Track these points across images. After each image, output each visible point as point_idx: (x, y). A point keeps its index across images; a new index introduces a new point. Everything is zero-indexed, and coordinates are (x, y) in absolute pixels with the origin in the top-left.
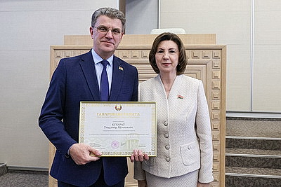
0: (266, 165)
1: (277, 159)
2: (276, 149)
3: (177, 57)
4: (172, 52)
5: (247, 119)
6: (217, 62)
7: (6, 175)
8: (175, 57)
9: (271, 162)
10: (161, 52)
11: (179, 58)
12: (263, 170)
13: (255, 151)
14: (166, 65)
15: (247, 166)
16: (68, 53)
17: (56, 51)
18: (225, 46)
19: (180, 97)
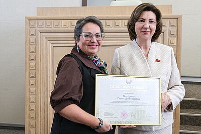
4: (152, 22)
6: (174, 31)
8: (154, 26)
10: (142, 21)
14: (145, 33)
16: (41, 23)
17: (31, 21)
18: (181, 16)
19: (157, 61)
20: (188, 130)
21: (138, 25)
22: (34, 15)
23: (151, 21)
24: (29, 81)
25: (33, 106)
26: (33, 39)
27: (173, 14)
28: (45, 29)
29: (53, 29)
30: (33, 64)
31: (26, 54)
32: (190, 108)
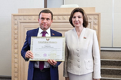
3: (82, 19)
8: (81, 20)
11: (83, 20)
12: (119, 76)
14: (77, 23)
16: (21, 17)
17: (15, 17)
18: (100, 14)
20: (105, 77)
21: (73, 20)
22: (16, 13)
23: (79, 17)
24: (14, 51)
25: (16, 65)
26: (16, 27)
27: (96, 12)
28: (23, 21)
29: (28, 21)
30: (16, 41)
31: (12, 35)
32: (106, 65)
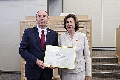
0: (108, 68)
1: (113, 66)
2: (113, 62)
4: (72, 22)
5: (100, 50)
6: (88, 27)
7: (2, 74)
8: (73, 25)
9: (111, 67)
10: (67, 23)
12: (107, 70)
13: (104, 63)
15: (101, 69)
19: (77, 41)
20: (96, 71)
